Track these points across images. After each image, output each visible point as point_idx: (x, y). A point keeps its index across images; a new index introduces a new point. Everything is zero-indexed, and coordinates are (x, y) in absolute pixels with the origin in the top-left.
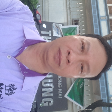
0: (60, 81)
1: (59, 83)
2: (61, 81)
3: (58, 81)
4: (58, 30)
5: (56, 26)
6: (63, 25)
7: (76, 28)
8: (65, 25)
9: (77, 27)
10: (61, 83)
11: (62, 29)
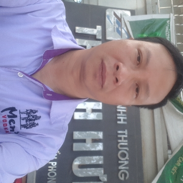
0: (124, 161)
1: (120, 167)
2: (126, 163)
3: (120, 162)
4: (120, 25)
5: (115, 14)
6: (133, 13)
7: (168, 22)
8: (138, 15)
9: (169, 19)
10: (127, 168)
11: (131, 23)
